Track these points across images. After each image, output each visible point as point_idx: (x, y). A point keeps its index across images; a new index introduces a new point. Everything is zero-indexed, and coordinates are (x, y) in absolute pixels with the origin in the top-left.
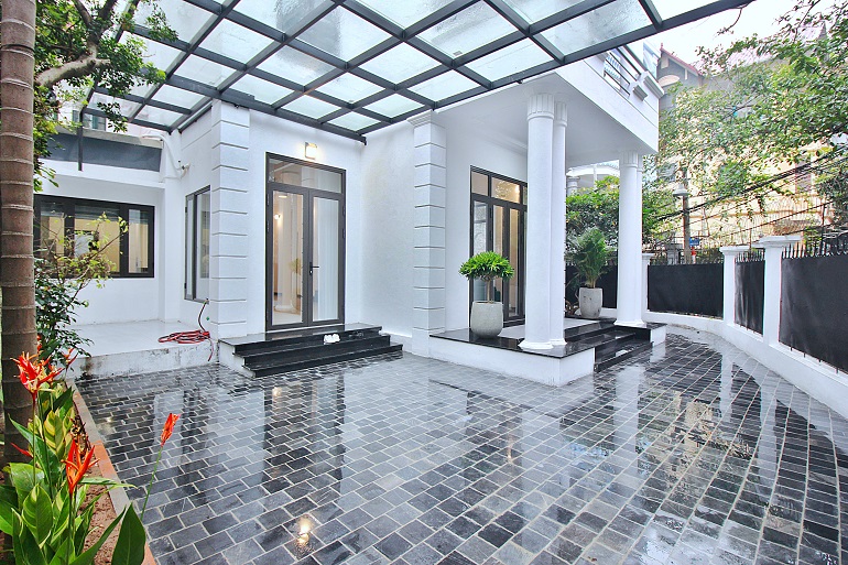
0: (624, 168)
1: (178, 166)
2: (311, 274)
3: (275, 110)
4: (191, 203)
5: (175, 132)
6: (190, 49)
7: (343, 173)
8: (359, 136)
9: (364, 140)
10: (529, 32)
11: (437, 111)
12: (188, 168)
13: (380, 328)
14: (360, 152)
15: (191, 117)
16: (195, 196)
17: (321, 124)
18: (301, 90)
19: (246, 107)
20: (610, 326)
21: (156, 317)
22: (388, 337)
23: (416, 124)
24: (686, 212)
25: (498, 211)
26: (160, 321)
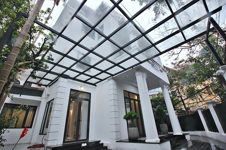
0: (163, 88)
1: (47, 95)
2: (79, 123)
3: (74, 79)
4: (48, 104)
5: (48, 87)
6: (56, 64)
7: (90, 94)
8: (94, 85)
9: (96, 86)
10: (133, 56)
11: (114, 76)
12: (49, 95)
13: (100, 141)
14: (95, 88)
15: (53, 82)
16: (49, 102)
17: (85, 82)
18: (81, 73)
19: (67, 78)
20: (172, 135)
21: (28, 142)
22: (102, 144)
23: (109, 80)
24: (183, 101)
25: (132, 101)
26: (30, 143)
